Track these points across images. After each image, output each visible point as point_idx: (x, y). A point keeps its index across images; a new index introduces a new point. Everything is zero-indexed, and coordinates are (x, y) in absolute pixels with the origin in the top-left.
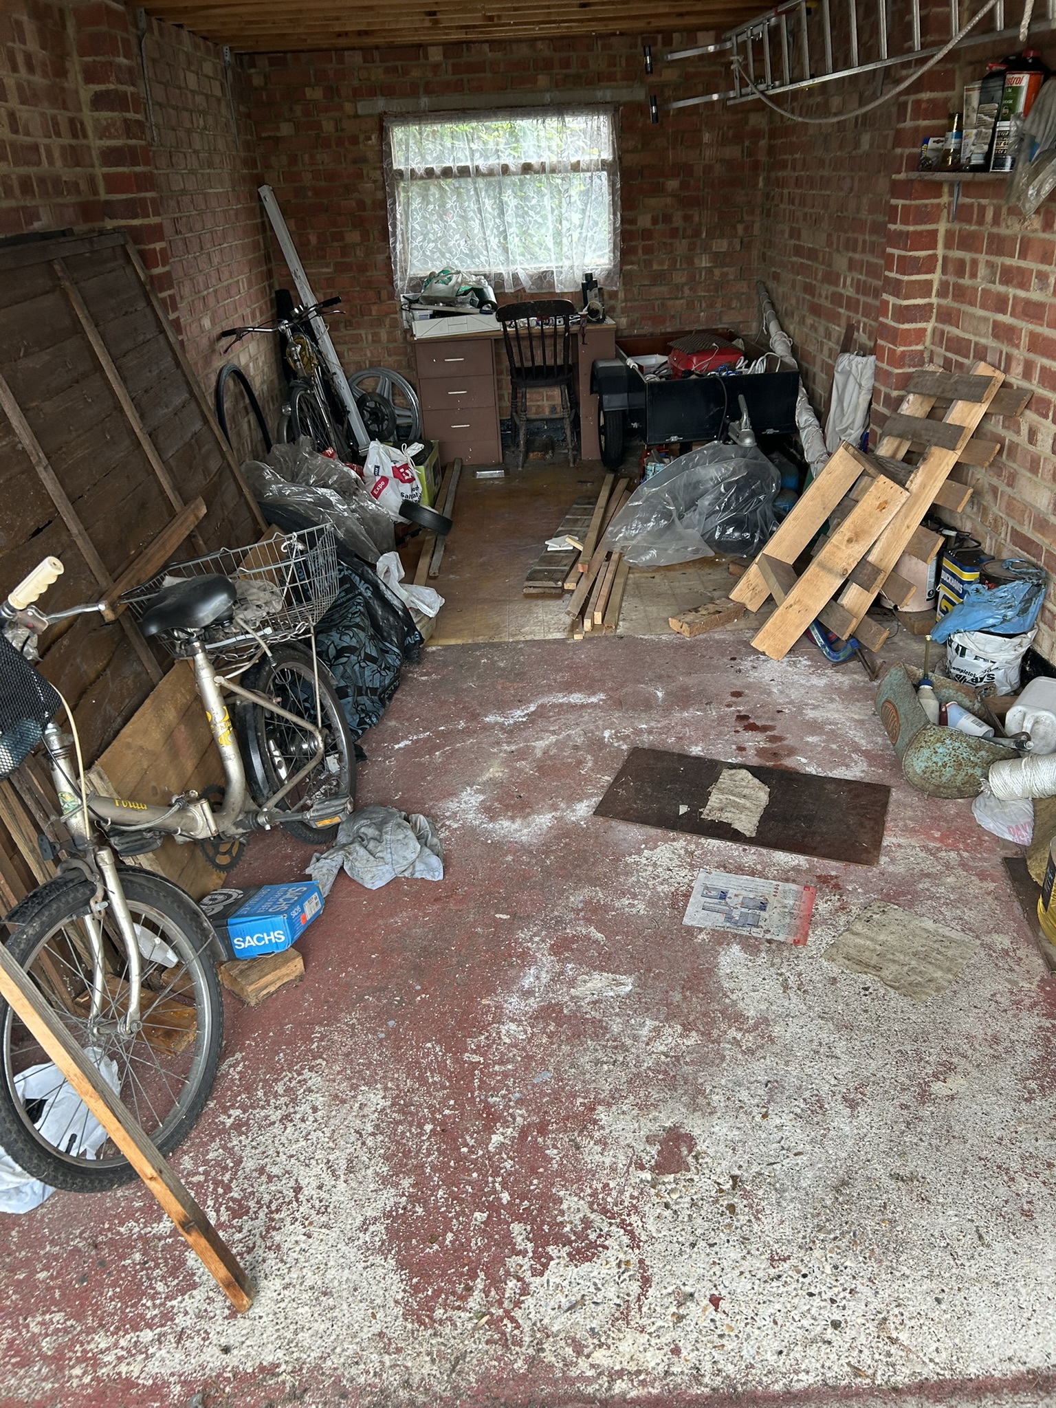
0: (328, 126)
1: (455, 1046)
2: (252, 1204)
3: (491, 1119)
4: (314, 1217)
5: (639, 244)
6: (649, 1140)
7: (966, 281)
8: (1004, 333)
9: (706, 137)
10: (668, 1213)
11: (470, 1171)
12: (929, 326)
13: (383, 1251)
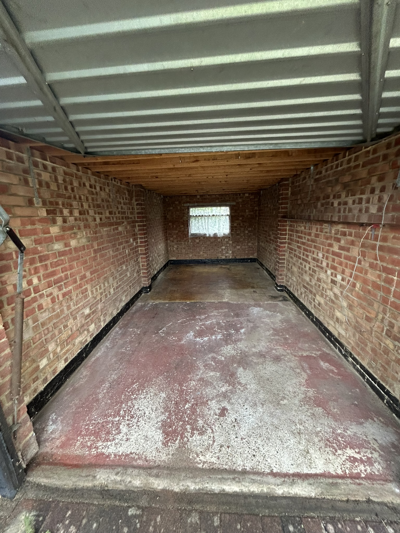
0: (179, 208)
1: (181, 385)
2: (135, 416)
3: (187, 401)
4: (147, 420)
5: (234, 228)
6: (219, 409)
7: (292, 238)
8: (299, 247)
9: (247, 211)
10: (221, 426)
11: (180, 413)
12: (286, 245)
13: (160, 429)
